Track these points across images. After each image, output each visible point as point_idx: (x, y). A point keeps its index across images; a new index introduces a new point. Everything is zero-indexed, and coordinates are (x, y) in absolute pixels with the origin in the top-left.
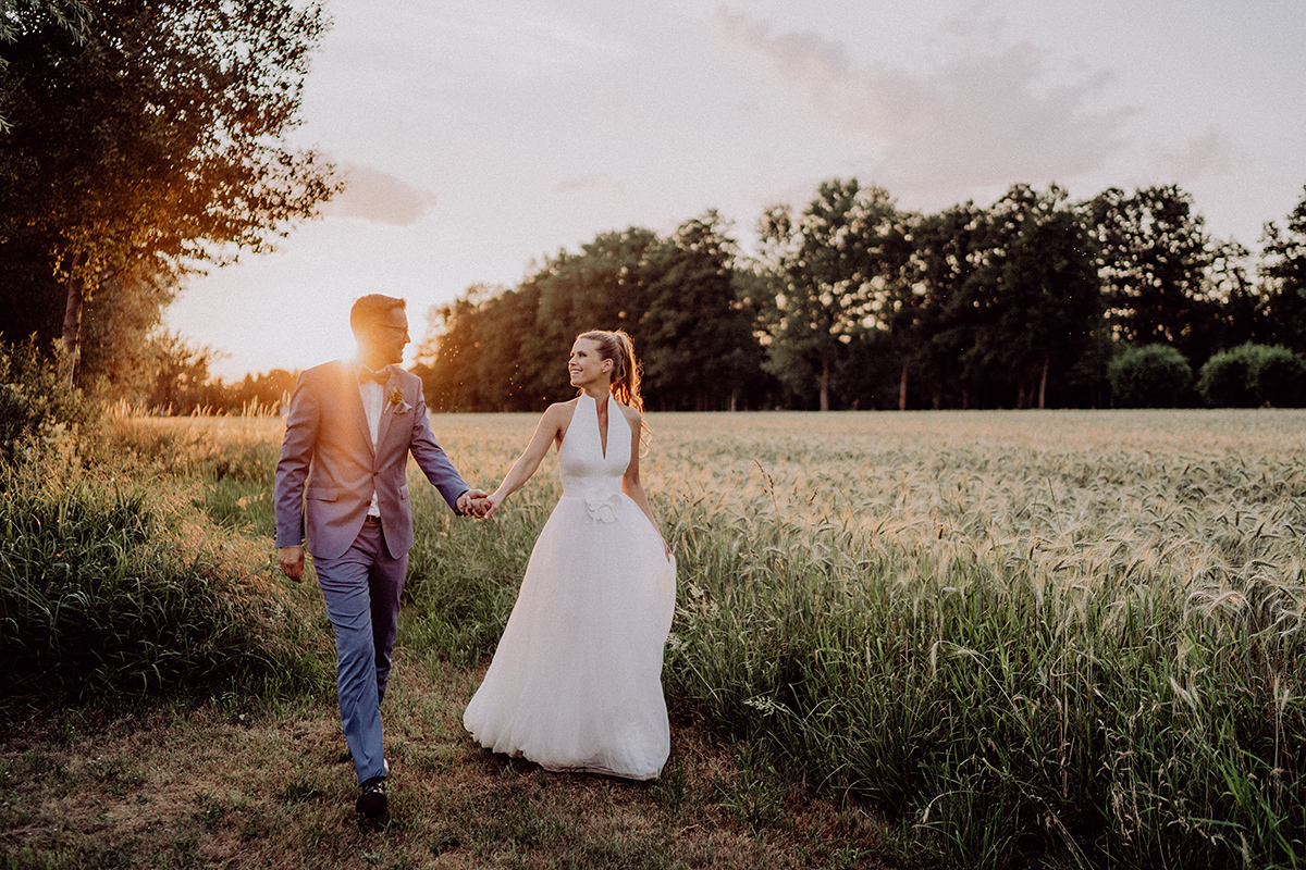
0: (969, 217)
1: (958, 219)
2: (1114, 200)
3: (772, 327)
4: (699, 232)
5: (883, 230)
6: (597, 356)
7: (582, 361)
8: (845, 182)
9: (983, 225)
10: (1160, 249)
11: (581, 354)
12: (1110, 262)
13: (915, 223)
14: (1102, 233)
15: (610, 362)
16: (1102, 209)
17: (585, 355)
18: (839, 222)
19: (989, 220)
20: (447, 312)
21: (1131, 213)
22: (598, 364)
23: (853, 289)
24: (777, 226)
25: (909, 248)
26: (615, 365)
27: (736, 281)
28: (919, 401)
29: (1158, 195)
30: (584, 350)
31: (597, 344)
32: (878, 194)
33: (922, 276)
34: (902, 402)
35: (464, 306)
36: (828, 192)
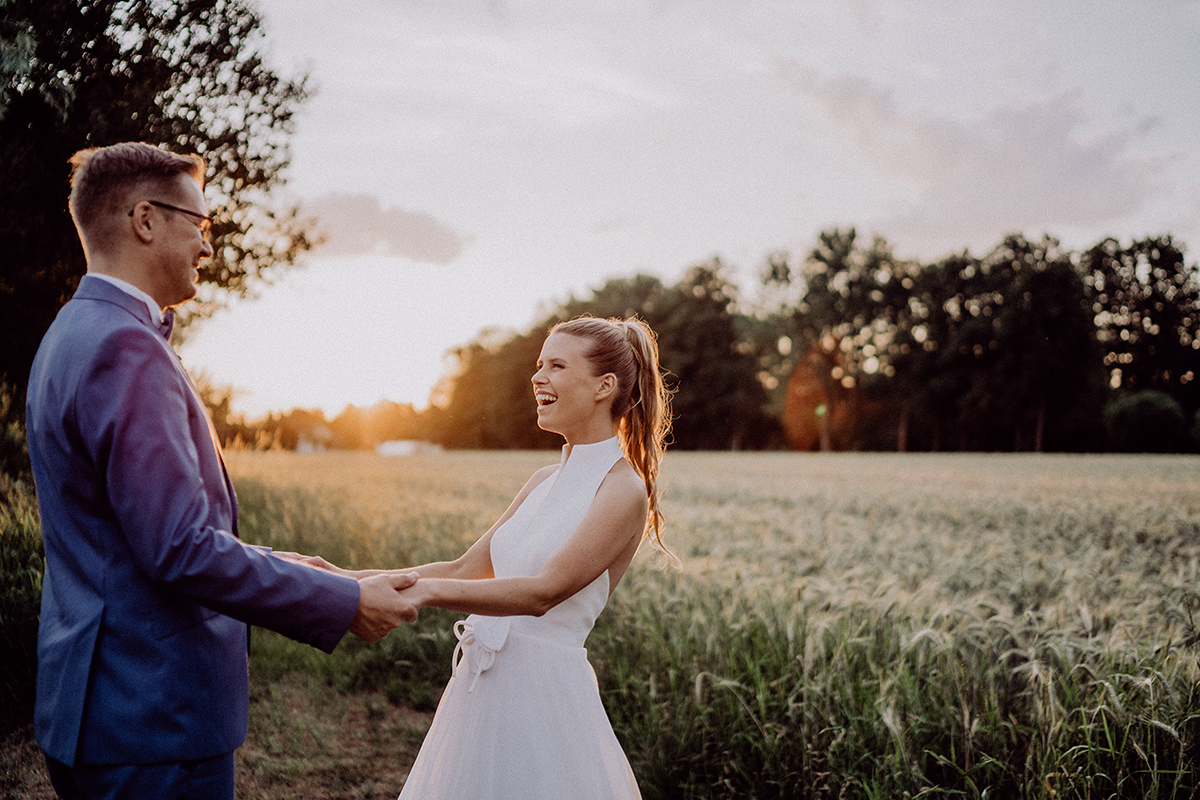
0: (964, 264)
1: (955, 266)
2: (1111, 248)
3: (775, 369)
4: (703, 276)
5: (883, 276)
6: (584, 369)
7: (556, 377)
8: (844, 231)
9: (979, 272)
10: (1157, 296)
11: (557, 365)
12: (1107, 307)
13: (913, 270)
14: (1098, 280)
15: (613, 379)
16: (1098, 257)
17: (561, 367)
18: (837, 265)
19: (985, 268)
20: (459, 352)
21: (1127, 260)
22: (585, 383)
23: (854, 333)
24: (778, 273)
25: (908, 294)
26: (623, 385)
27: (738, 325)
28: (918, 444)
29: (1152, 244)
30: (561, 356)
31: (587, 343)
32: (879, 241)
33: (920, 322)
34: (902, 442)
35: (476, 349)
36: (827, 240)
